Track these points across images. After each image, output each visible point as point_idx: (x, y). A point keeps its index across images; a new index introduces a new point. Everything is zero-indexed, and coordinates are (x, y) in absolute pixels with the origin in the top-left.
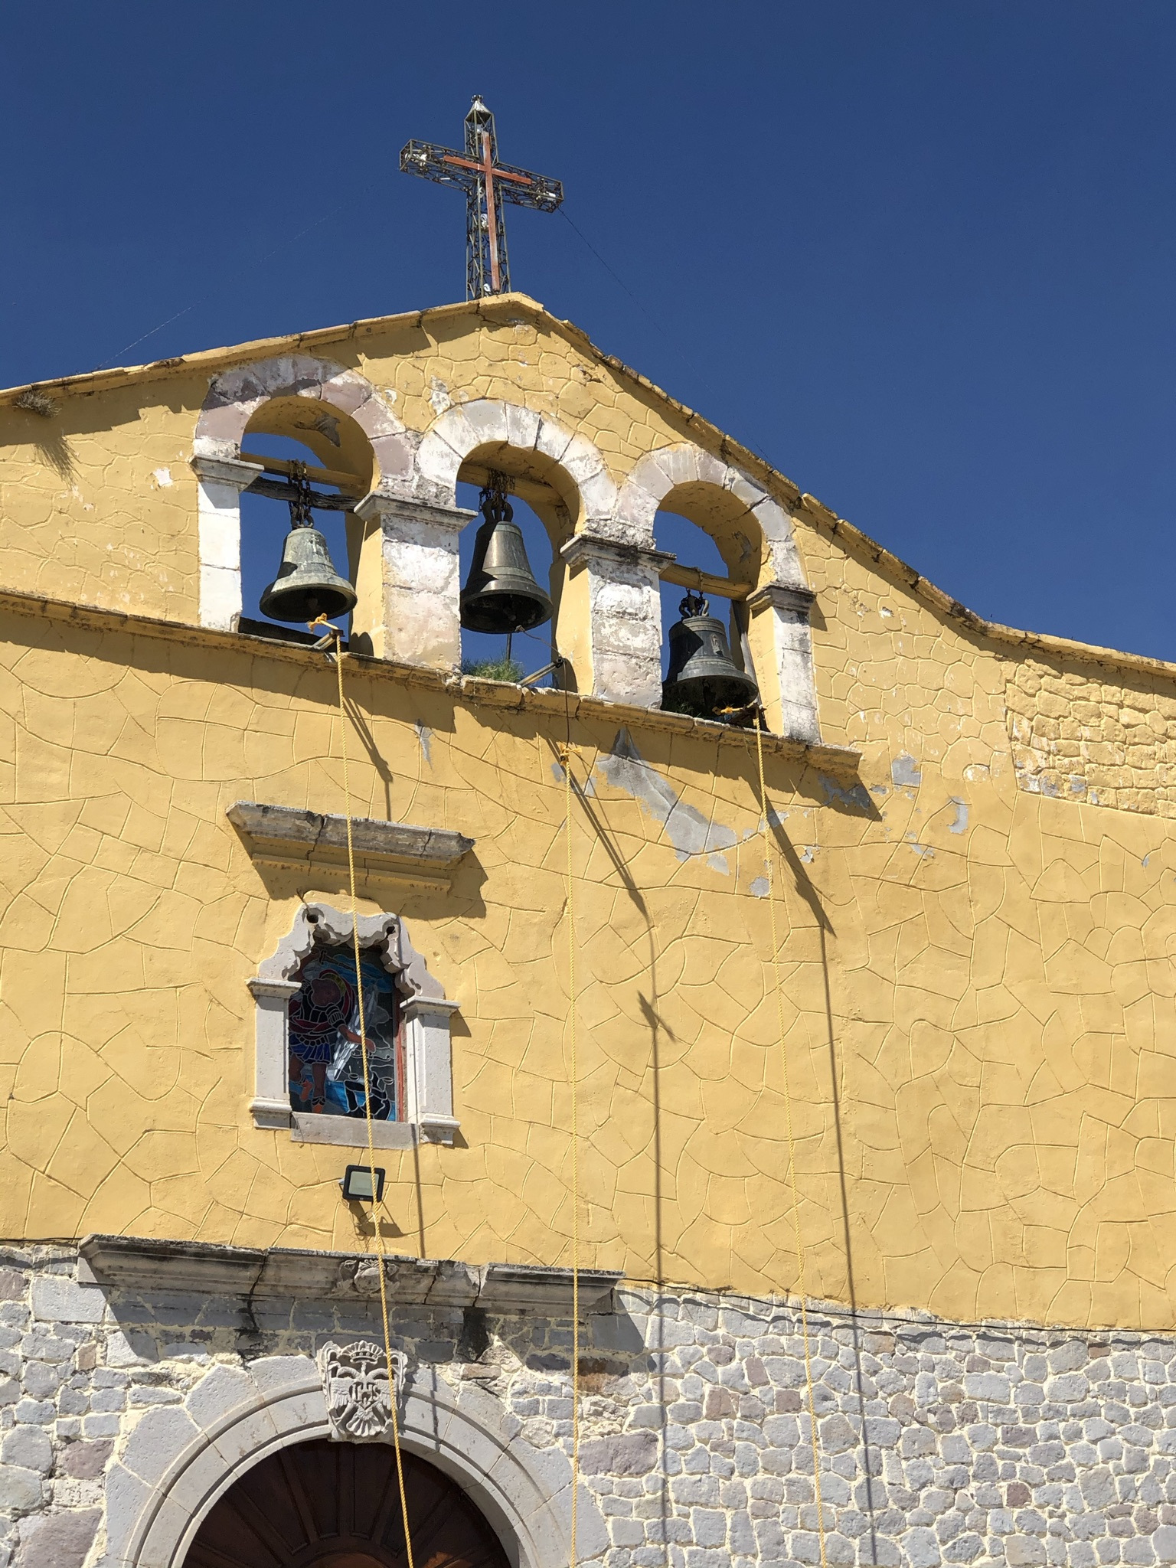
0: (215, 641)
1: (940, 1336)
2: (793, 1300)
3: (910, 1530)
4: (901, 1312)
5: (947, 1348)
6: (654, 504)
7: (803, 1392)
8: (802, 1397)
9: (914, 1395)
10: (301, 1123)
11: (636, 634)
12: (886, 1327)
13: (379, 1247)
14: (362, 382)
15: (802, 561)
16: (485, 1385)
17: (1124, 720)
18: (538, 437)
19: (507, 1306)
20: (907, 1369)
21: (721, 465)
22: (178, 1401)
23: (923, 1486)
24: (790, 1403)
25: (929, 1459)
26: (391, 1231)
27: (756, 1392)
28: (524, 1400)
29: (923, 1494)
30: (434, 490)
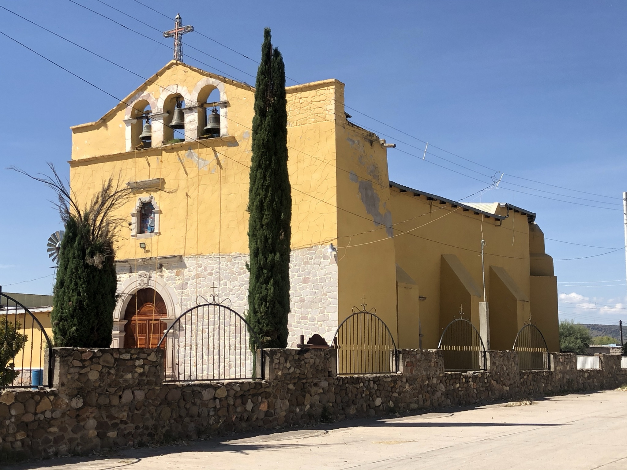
0: (126, 154)
1: (241, 257)
2: (213, 255)
3: (231, 295)
4: (233, 254)
5: (242, 259)
6: (197, 95)
7: (213, 271)
8: (213, 273)
9: (234, 270)
10: (138, 236)
11: (192, 125)
12: (230, 257)
13: (148, 255)
14: (149, 93)
15: (227, 94)
16: (162, 277)
17: (301, 102)
18: (177, 90)
19: (165, 263)
20: (233, 264)
21: (210, 79)
22: (122, 284)
23: (234, 287)
24: (211, 274)
25: (236, 282)
26: (148, 251)
27: (205, 273)
28: (167, 279)
29: (234, 288)
30: (159, 110)
